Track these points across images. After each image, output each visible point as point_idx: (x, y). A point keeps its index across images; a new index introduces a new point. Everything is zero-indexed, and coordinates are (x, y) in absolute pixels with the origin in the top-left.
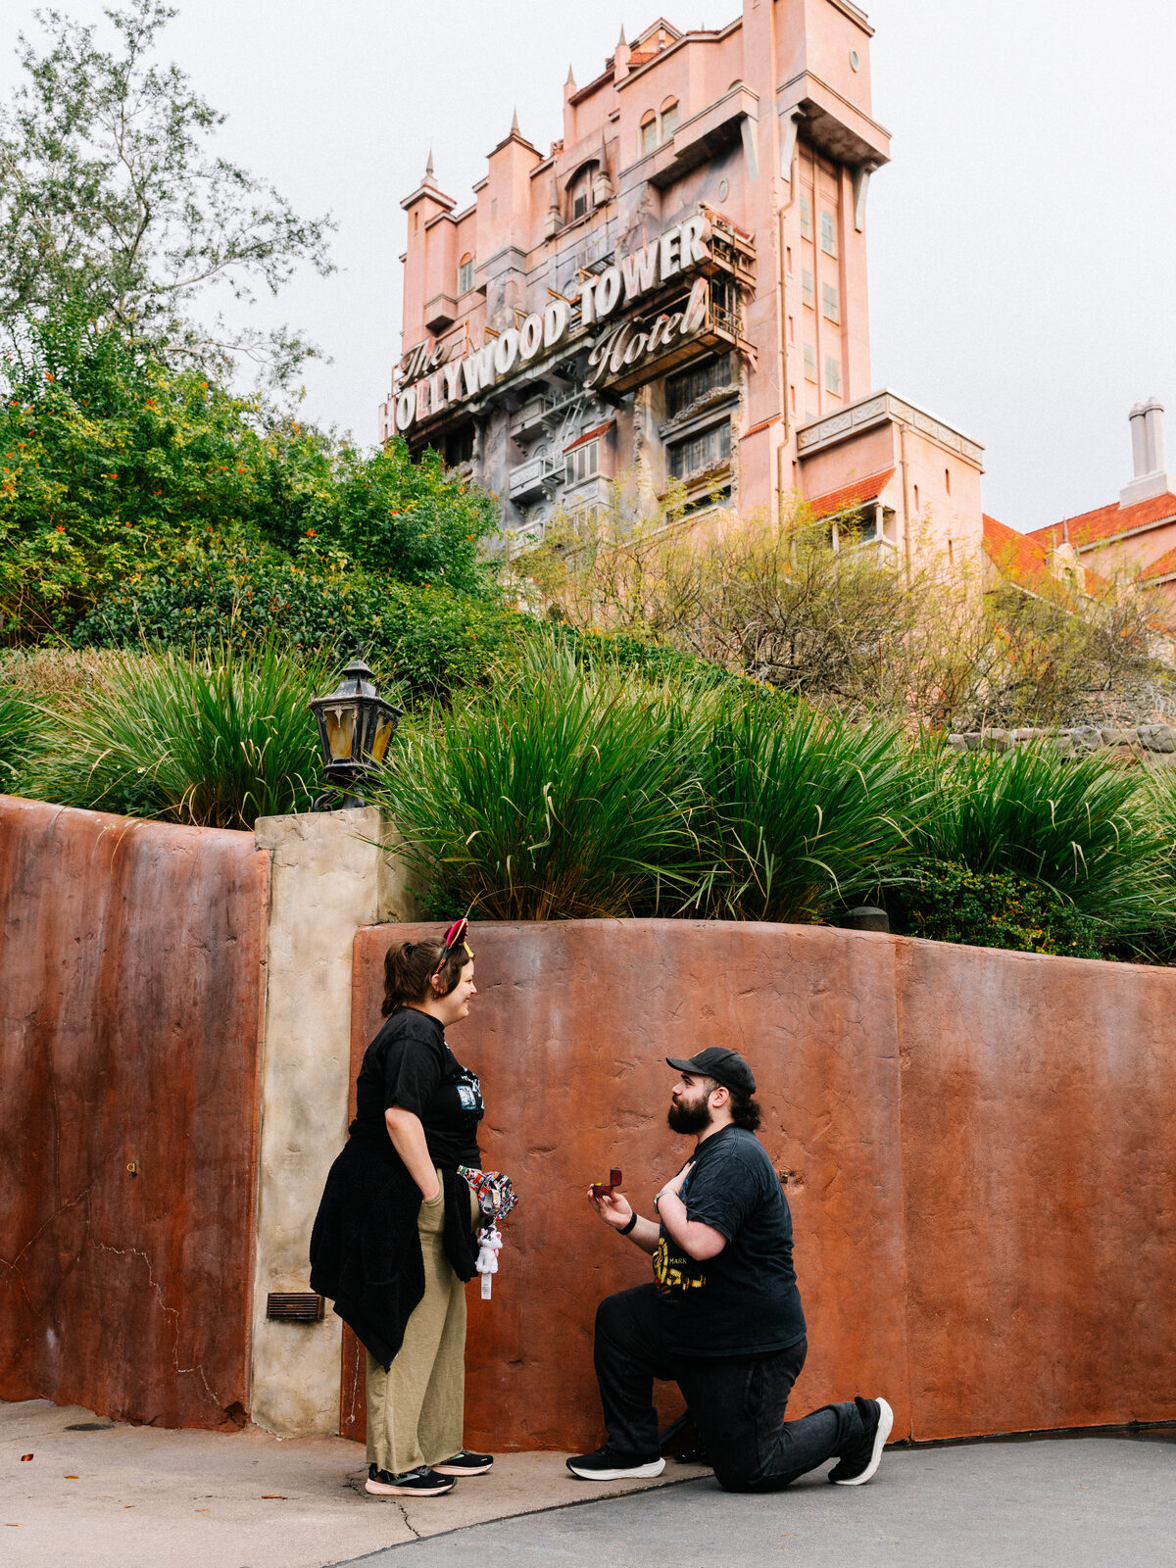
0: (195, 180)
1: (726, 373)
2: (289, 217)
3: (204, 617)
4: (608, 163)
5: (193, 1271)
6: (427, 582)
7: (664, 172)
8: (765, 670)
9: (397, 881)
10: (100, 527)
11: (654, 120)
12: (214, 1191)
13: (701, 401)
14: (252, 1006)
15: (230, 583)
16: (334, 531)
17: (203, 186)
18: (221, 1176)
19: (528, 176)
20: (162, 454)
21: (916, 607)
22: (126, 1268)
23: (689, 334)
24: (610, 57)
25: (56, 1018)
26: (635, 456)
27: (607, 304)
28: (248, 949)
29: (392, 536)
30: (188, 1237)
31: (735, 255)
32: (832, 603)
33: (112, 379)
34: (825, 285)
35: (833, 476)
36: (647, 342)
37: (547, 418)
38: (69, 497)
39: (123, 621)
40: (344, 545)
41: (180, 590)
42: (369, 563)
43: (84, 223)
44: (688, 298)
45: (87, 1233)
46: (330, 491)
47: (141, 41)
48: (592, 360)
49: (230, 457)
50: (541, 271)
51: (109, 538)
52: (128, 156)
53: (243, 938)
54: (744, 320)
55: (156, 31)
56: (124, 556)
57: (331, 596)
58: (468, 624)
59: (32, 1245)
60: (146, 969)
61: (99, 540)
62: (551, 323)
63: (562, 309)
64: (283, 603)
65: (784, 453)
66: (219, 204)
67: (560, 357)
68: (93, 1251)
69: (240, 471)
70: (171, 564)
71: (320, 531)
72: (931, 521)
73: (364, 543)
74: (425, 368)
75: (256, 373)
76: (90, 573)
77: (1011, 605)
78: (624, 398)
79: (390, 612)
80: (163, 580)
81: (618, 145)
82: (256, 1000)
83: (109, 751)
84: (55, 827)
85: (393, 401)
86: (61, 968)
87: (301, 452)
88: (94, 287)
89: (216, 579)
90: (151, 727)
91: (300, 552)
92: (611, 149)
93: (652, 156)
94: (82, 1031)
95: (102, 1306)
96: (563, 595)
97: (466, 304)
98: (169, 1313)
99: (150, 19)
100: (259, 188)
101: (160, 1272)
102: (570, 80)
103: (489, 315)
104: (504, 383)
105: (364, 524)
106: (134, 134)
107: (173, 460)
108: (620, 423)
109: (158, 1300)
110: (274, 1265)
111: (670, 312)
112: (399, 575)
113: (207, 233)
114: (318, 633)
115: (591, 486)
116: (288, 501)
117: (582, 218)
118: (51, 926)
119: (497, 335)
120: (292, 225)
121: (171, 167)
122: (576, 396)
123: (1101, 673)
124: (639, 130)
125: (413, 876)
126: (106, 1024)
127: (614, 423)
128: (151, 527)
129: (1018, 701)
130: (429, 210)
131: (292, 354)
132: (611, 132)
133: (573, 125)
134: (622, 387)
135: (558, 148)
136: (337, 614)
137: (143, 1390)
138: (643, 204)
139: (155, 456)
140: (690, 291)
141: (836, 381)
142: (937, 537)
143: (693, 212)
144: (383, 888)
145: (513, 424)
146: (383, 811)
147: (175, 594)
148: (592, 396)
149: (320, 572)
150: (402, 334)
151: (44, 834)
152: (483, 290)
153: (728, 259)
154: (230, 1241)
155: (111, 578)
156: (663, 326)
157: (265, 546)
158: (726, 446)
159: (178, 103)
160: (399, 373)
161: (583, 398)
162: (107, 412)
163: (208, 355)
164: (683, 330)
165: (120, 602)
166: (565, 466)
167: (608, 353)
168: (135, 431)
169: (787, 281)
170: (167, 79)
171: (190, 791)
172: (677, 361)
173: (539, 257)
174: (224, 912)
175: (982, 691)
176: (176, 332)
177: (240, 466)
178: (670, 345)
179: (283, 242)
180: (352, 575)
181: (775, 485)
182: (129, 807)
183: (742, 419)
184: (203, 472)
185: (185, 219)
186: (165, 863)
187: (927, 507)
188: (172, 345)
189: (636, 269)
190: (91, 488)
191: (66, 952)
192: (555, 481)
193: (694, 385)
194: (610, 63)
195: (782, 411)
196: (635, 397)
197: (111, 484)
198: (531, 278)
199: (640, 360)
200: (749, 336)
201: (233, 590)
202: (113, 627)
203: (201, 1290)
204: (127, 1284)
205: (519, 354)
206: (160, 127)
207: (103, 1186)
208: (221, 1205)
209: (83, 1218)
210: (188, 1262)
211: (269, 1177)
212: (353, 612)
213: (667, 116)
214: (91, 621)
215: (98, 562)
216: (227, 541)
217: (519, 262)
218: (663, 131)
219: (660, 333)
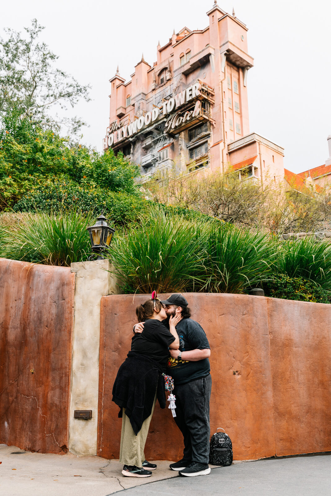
0: (50, 75)
1: (206, 128)
2: (77, 85)
3: (53, 202)
4: (170, 68)
5: (51, 403)
6: (119, 191)
7: (187, 70)
8: (220, 216)
9: (114, 282)
10: (22, 176)
11: (184, 56)
12: (58, 378)
13: (199, 136)
14: (70, 321)
15: (60, 192)
16: (91, 176)
17: (52, 77)
18: (60, 373)
19: (146, 72)
20: (40, 154)
21: (266, 197)
22: (30, 402)
23: (195, 117)
24: (171, 38)
25: (9, 324)
26: (179, 153)
27: (170, 109)
28: (68, 303)
29: (109, 178)
30: (49, 393)
31: (208, 94)
32: (240, 196)
33: (26, 133)
34: (235, 102)
35: (239, 158)
36: (182, 119)
37: (153, 142)
38: (13, 167)
39: (29, 204)
40: (94, 180)
41: (46, 194)
42: (102, 186)
43: (17, 88)
44: (194, 107)
45: (18, 391)
46: (90, 164)
47: (34, 36)
48: (166, 125)
49: (60, 155)
50: (151, 99)
51: (25, 179)
52: (30, 68)
53: (67, 300)
54: (211, 113)
55: (39, 33)
56: (29, 185)
57: (91, 196)
58: (132, 204)
59: (1, 395)
60: (36, 309)
61: (21, 180)
62: (154, 114)
63: (157, 110)
64: (76, 198)
65: (224, 151)
66: (57, 82)
67: (157, 124)
68: (19, 397)
69: (63, 159)
70: (43, 187)
71: (87, 176)
72: (269, 171)
73: (100, 180)
74: (116, 128)
76: (19, 189)
77: (294, 196)
78: (176, 136)
79: (108, 200)
80: (40, 191)
81: (173, 63)
82: (71, 319)
83: (26, 243)
84: (9, 266)
85: (107, 138)
86: (10, 309)
87: (82, 153)
88: (20, 106)
89: (56, 191)
90: (38, 236)
91: (81, 183)
92: (171, 64)
93: (183, 66)
94: (17, 328)
95: (22, 414)
96: (159, 194)
97: (128, 109)
98: (43, 417)
99: (37, 29)
100: (69, 77)
101: (40, 403)
102: (159, 45)
103: (135, 112)
104: (140, 132)
105: (100, 174)
107: (44, 156)
108: (175, 143)
109: (40, 412)
110: (76, 401)
111: (189, 111)
112: (111, 189)
113: (53, 90)
114: (87, 207)
115: (166, 162)
116: (78, 168)
117: (163, 84)
118: (7, 296)
119: (138, 118)
120: (78, 87)
121: (43, 71)
122: (162, 135)
123: (323, 216)
124: (179, 59)
125: (118, 280)
126: (24, 327)
127: (173, 143)
128: (37, 176)
129: (297, 224)
130: (117, 82)
131: (78, 124)
132: (171, 59)
133: (160, 58)
134: (175, 133)
135: (156, 64)
136: (92, 201)
137: (35, 441)
138: (181, 79)
139: (38, 155)
140: (195, 104)
141: (239, 130)
142: (271, 176)
143: (195, 82)
144: (110, 284)
145: (143, 144)
146: (110, 260)
147: (44, 196)
148: (166, 135)
149: (87, 189)
150: (110, 118)
151: (6, 268)
152: (134, 105)
153: (206, 95)
154: (63, 394)
155: (25, 191)
156: (187, 115)
157: (71, 181)
158: (206, 149)
159: (45, 53)
160: (109, 130)
161: (164, 136)
162: (25, 142)
163: (53, 125)
164: (193, 116)
165: (27, 198)
166: (158, 156)
167: (171, 123)
168: (32, 148)
169: (224, 101)
170: (42, 47)
171: (50, 255)
172: (192, 125)
173: (150, 95)
174: (61, 292)
175: (286, 221)
176: (44, 119)
177: (63, 157)
178: (189, 120)
179: (76, 92)
180: (97, 189)
181: (221, 161)
182: (31, 260)
183: (211, 141)
184: (53, 160)
185: (47, 86)
186: (43, 277)
187: (268, 167)
188: (43, 122)
189: (179, 98)
190: (19, 164)
191: (12, 304)
192: (156, 160)
193: (197, 132)
194: (171, 40)
195: (223, 139)
196: (179, 136)
197: (25, 163)
198: (148, 101)
199: (180, 125)
200: (213, 117)
201: (61, 194)
202: (26, 206)
203: (53, 409)
204: (30, 407)
205: (144, 124)
206: (40, 60)
207: (23, 377)
208: (60, 382)
209: (16, 386)
210: (49, 401)
211: (75, 374)
212: (97, 200)
213: (187, 55)
214: (19, 204)
215: (21, 186)
216: (60, 180)
217: (144, 97)
218: (186, 59)
219: (186, 117)
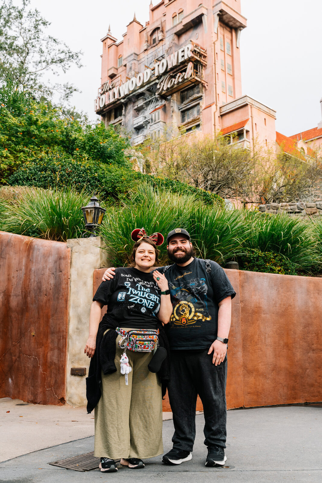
0: (42, 42)
1: (198, 90)
2: (69, 51)
3: (47, 175)
4: (162, 28)
5: (50, 362)
6: (111, 163)
7: (179, 31)
10: (17, 148)
11: (176, 15)
12: (56, 340)
13: (191, 98)
14: (66, 290)
15: (54, 164)
16: (84, 148)
17: (44, 43)
18: (58, 336)
19: (139, 32)
20: (35, 127)
22: (31, 361)
23: (187, 79)
25: (11, 292)
26: (171, 115)
27: (163, 70)
28: (65, 275)
29: (101, 150)
30: (49, 353)
32: (229, 162)
33: (21, 106)
34: (228, 64)
35: (230, 121)
36: (174, 81)
37: (145, 103)
38: (8, 140)
39: (24, 175)
40: (86, 152)
41: (40, 166)
42: (94, 157)
43: (10, 54)
44: (187, 68)
45: (20, 352)
46: (83, 136)
47: (27, 3)
48: (158, 86)
49: (53, 126)
50: (143, 60)
51: (20, 151)
52: (23, 35)
53: (63, 272)
54: (203, 75)
56: (24, 156)
57: (83, 168)
58: (122, 176)
59: (5, 355)
60: (36, 279)
61: (17, 152)
62: (146, 75)
63: (149, 71)
64: (69, 170)
65: (216, 114)
66: (49, 48)
67: (148, 86)
68: (22, 357)
69: (57, 131)
70: (38, 159)
71: (80, 149)
73: (92, 152)
74: (108, 89)
75: (59, 97)
76: (14, 161)
78: (168, 98)
79: (100, 172)
80: (35, 163)
81: (165, 23)
84: (10, 240)
85: (98, 99)
86: (12, 278)
87: (75, 125)
89: (50, 163)
90: (37, 212)
91: (74, 154)
92: (163, 24)
93: (176, 26)
94: (18, 296)
95: (25, 371)
97: (120, 70)
98: (44, 374)
100: (61, 44)
101: (41, 362)
102: (151, 4)
103: (127, 73)
104: (132, 93)
105: (92, 146)
106: (24, 28)
107: (38, 129)
108: (167, 105)
109: (41, 370)
110: (72, 360)
111: (181, 72)
112: (103, 161)
113: (45, 56)
114: (80, 179)
115: (158, 124)
116: (71, 140)
117: (155, 44)
118: (9, 267)
119: (130, 79)
122: (153, 97)
124: (172, 19)
125: (109, 255)
126: (25, 294)
127: (165, 105)
128: (32, 148)
130: (109, 42)
131: (70, 91)
132: (163, 19)
133: (152, 17)
134: (167, 94)
135: (148, 24)
136: (85, 173)
138: (173, 40)
139: (33, 128)
140: (187, 66)
141: (231, 92)
143: (188, 43)
144: (101, 259)
145: (134, 105)
147: (39, 168)
148: (158, 97)
149: (80, 161)
151: (7, 241)
152: (125, 66)
153: (199, 56)
154: (61, 354)
155: (20, 163)
156: (179, 76)
157: (64, 153)
158: (198, 111)
159: (37, 19)
160: (100, 90)
161: (155, 97)
162: (19, 115)
163: (45, 91)
164: (185, 77)
165: (23, 170)
166: (150, 118)
167: (163, 84)
168: (27, 120)
169: (216, 63)
170: (34, 13)
171: (48, 231)
172: (184, 86)
173: (142, 56)
174: (58, 264)
178: (181, 82)
179: (67, 58)
180: (89, 161)
181: (213, 123)
182: (30, 234)
183: (203, 104)
184: (47, 132)
189: (171, 59)
190: (14, 137)
191: (14, 274)
192: (147, 122)
193: (189, 94)
195: (215, 101)
196: (171, 97)
197: (20, 136)
198: (140, 62)
199: (173, 86)
200: (205, 79)
201: (55, 167)
202: (21, 177)
203: (52, 367)
204: (32, 366)
205: (136, 85)
206: (32, 26)
207: (25, 339)
208: (58, 344)
209: (19, 347)
210: (49, 360)
211: (71, 336)
212: (90, 172)
213: (180, 14)
214: (15, 175)
215: (16, 158)
216: (54, 152)
217: (136, 57)
218: (179, 19)
219: (178, 78)
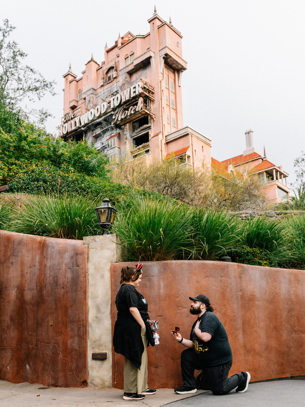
4: (116, 67)
7: (131, 70)
11: (128, 57)
13: (142, 128)
19: (96, 70)
23: (138, 111)
26: (125, 142)
27: (117, 103)
31: (149, 92)
34: (172, 99)
35: (175, 147)
36: (128, 113)
37: (102, 131)
44: (138, 102)
48: (114, 117)
50: (100, 94)
52: (2, 64)
54: (152, 108)
62: (103, 108)
63: (106, 104)
65: (162, 141)
66: (26, 77)
67: (105, 116)
74: (70, 118)
78: (122, 127)
81: (119, 63)
85: (62, 126)
92: (117, 64)
93: (128, 66)
97: (80, 102)
102: (106, 46)
103: (86, 105)
104: (91, 123)
106: (4, 58)
108: (121, 133)
111: (133, 106)
115: (114, 149)
117: (110, 81)
119: (89, 110)
122: (109, 126)
124: (124, 60)
127: (119, 133)
130: (70, 78)
132: (117, 59)
133: (107, 57)
134: (121, 124)
135: (104, 63)
138: (126, 78)
140: (138, 100)
141: (175, 124)
143: (138, 81)
145: (93, 133)
148: (113, 126)
150: (64, 109)
152: (85, 99)
153: (147, 92)
156: (132, 109)
159: (15, 50)
160: (63, 120)
161: (111, 127)
164: (137, 110)
166: (107, 144)
167: (118, 115)
169: (162, 98)
172: (135, 118)
173: (99, 91)
178: (133, 114)
181: (160, 149)
183: (152, 133)
189: (124, 94)
192: (104, 148)
194: (116, 42)
195: (162, 131)
196: (125, 127)
198: (97, 96)
199: (126, 118)
200: (153, 112)
205: (95, 115)
213: (131, 56)
217: (94, 92)
218: (130, 60)
219: (131, 111)
